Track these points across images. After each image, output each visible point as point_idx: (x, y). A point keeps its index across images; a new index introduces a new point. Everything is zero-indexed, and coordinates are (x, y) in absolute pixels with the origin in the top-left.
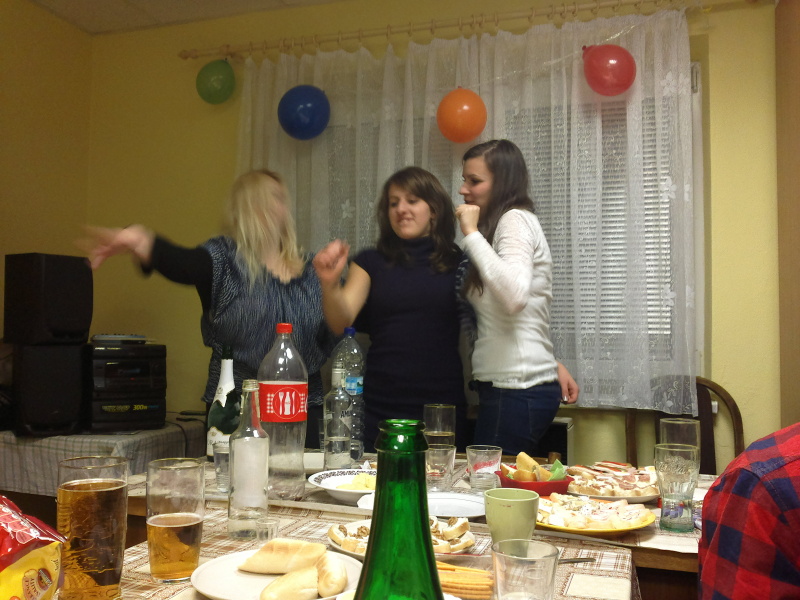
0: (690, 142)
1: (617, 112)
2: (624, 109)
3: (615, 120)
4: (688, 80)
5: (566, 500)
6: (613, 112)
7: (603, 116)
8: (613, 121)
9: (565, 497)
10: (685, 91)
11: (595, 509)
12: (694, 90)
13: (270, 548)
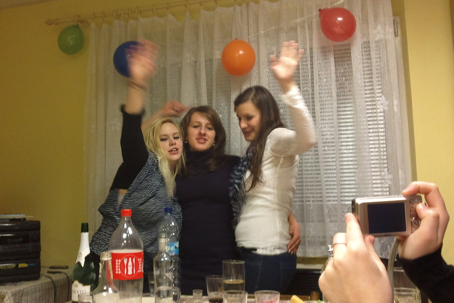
0: (396, 71)
1: (344, 52)
2: (349, 49)
3: (343, 57)
4: (392, 29)
6: (341, 52)
7: (335, 54)
8: (342, 57)
10: (390, 36)
12: (396, 35)
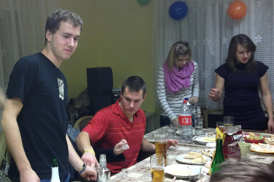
5: (263, 145)
9: (262, 144)
11: (270, 147)
13: (190, 154)
